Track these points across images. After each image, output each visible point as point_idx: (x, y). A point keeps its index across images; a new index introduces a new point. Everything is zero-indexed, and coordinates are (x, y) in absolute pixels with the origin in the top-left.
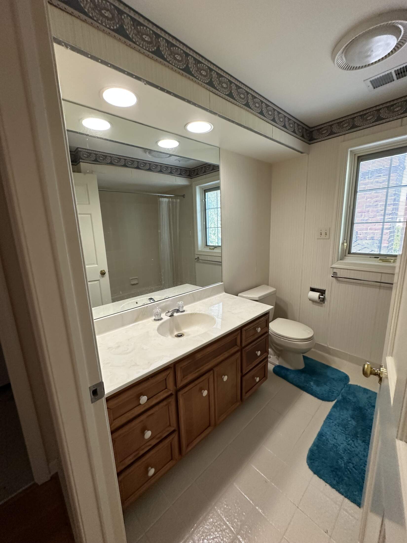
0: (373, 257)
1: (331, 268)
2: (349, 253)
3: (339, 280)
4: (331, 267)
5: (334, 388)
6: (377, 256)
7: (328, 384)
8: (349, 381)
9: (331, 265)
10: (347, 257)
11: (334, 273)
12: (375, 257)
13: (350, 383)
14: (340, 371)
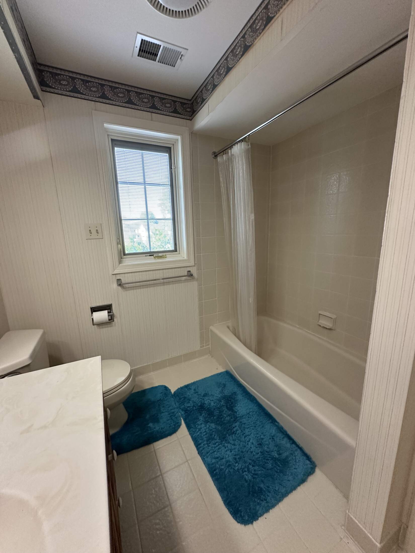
0: (148, 255)
1: (113, 276)
2: (125, 254)
3: (125, 287)
4: (113, 273)
5: (170, 408)
6: (151, 254)
7: (162, 409)
8: (170, 390)
9: (113, 272)
10: (124, 259)
11: (118, 280)
12: (150, 255)
13: (173, 391)
14: (156, 387)
